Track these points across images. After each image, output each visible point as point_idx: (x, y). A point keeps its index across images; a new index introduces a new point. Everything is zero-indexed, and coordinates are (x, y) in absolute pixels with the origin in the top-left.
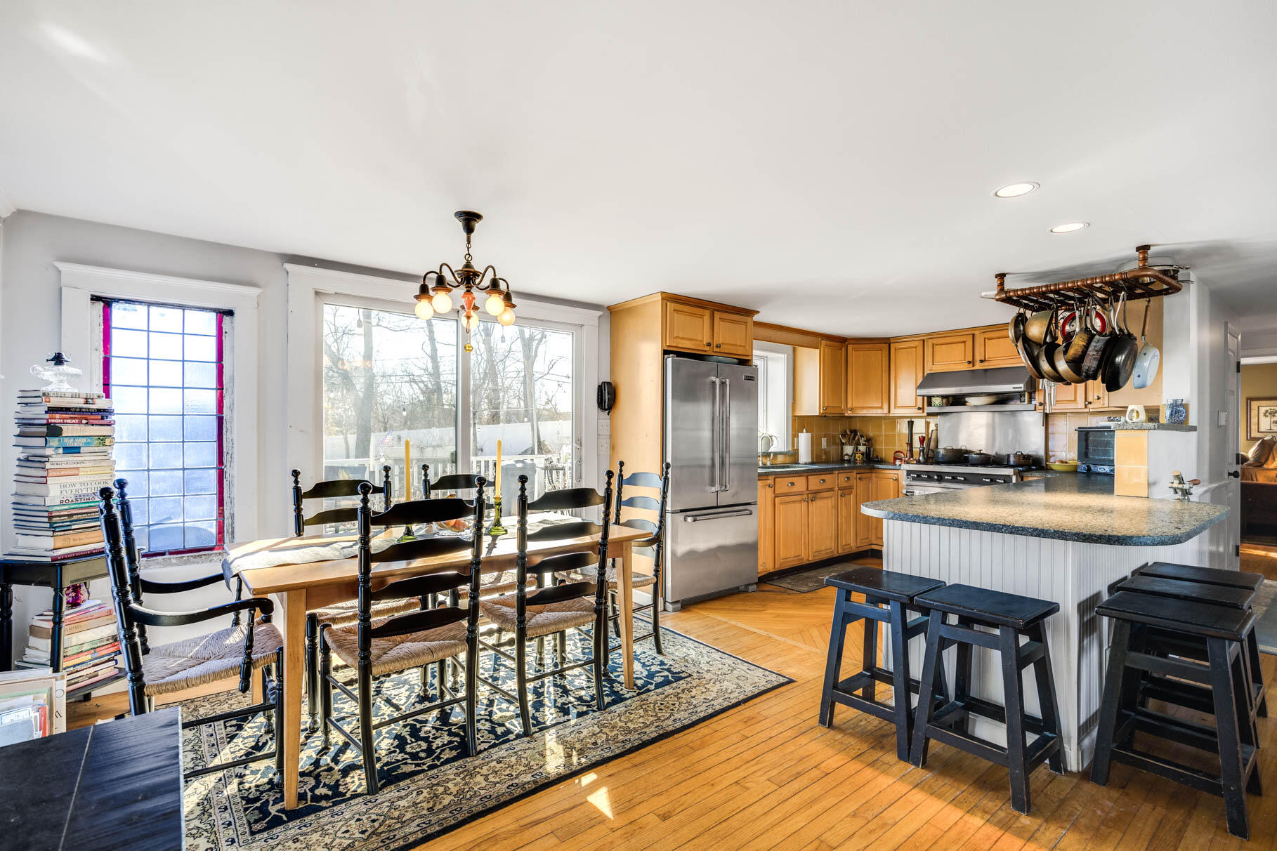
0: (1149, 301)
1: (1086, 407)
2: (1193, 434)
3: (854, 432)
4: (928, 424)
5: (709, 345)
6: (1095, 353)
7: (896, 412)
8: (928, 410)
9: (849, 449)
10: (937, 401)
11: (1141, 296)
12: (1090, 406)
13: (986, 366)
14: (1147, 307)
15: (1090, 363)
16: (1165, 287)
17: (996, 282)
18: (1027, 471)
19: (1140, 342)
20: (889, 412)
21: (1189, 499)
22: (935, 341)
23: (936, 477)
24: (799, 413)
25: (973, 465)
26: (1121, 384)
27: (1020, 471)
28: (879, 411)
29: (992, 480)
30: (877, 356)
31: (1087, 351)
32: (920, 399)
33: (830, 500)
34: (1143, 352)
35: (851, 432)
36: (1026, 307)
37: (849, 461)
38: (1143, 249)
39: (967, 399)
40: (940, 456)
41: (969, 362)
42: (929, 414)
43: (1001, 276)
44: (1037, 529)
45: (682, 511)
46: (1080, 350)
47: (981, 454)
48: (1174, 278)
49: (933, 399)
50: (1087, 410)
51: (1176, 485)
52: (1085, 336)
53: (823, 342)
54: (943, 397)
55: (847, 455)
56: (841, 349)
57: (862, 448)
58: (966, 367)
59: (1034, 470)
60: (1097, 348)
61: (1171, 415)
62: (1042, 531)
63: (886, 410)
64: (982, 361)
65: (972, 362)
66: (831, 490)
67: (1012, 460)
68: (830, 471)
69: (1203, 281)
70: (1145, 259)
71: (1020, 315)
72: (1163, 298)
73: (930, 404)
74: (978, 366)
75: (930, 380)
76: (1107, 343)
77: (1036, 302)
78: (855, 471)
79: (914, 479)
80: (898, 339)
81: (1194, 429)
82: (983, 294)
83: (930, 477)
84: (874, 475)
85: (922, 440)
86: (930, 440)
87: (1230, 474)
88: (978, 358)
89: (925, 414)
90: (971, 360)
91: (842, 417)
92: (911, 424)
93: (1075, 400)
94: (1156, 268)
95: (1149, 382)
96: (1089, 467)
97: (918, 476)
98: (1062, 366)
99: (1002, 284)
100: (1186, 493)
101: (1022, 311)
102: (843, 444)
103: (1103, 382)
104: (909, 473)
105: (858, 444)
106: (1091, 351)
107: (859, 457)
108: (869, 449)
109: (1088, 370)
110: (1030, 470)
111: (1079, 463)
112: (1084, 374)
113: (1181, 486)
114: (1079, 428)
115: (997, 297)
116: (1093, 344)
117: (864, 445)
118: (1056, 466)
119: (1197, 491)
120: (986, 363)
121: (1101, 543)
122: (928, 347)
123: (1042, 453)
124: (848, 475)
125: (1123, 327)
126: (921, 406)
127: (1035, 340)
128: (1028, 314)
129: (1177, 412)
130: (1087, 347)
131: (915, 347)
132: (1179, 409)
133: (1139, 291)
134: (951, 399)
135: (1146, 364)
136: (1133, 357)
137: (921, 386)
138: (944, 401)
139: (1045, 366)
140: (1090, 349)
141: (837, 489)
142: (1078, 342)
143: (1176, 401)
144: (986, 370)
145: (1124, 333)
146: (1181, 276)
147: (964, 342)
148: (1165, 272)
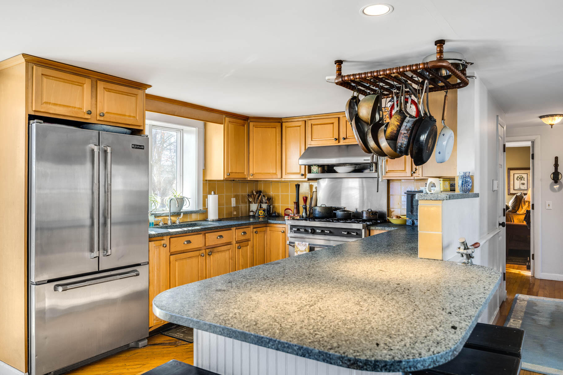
0: (447, 92)
1: (412, 176)
2: (477, 200)
3: (259, 192)
4: (311, 187)
5: (89, 113)
6: (406, 132)
7: (286, 177)
8: (309, 176)
9: (254, 207)
10: (315, 169)
11: (442, 88)
12: (414, 175)
13: (347, 142)
14: (446, 96)
15: (402, 141)
16: (459, 81)
17: (335, 67)
18: (373, 225)
19: (439, 124)
20: (282, 177)
21: (472, 262)
22: (313, 122)
23: (310, 231)
24: (208, 178)
25: (338, 220)
26: (424, 159)
27: (368, 226)
28: (274, 177)
29: (348, 233)
30: (272, 133)
31: (400, 130)
32: (303, 167)
33: (228, 252)
34: (442, 133)
35: (257, 192)
36: (360, 91)
37: (254, 217)
38: (440, 43)
39: (335, 168)
40: (317, 212)
41: (336, 139)
42: (309, 179)
43: (339, 63)
44: (302, 347)
45: (50, 281)
46: (395, 129)
47: (345, 211)
48: (463, 71)
49: (312, 168)
50: (412, 178)
51: (462, 250)
52: (399, 117)
53: (227, 119)
54: (319, 166)
55: (252, 211)
56: (244, 126)
57: (264, 206)
58: (334, 143)
59: (379, 223)
60: (407, 128)
61: (462, 184)
62: (307, 350)
63: (279, 176)
64: (344, 139)
65: (338, 139)
66: (229, 244)
67: (365, 216)
68: (228, 228)
69: (484, 81)
70: (441, 52)
71: (354, 98)
72: (457, 91)
73: (310, 171)
74: (342, 143)
75: (310, 152)
76: (415, 124)
77: (368, 88)
78: (252, 227)
79: (295, 232)
80: (289, 119)
81: (477, 195)
82: (327, 78)
83: (306, 230)
84: (268, 228)
85: (305, 199)
86: (311, 198)
87: (500, 224)
88: (342, 135)
89: (306, 179)
90: (337, 137)
91: (244, 181)
92: (298, 186)
93: (405, 170)
94: (450, 61)
95: (447, 158)
96: (413, 221)
97: (298, 230)
98: (384, 144)
99: (339, 70)
100: (469, 256)
101: (356, 94)
102: (250, 202)
103: (412, 157)
104: (292, 227)
105: (261, 202)
106: (403, 131)
107: (261, 213)
108: (269, 206)
109: (401, 146)
110: (375, 224)
111: (407, 219)
112: (398, 150)
113: (465, 251)
114: (408, 192)
115: (336, 81)
116: (405, 124)
117: (266, 203)
118: (394, 220)
119: (477, 253)
120: (347, 141)
121: (366, 370)
122: (308, 127)
123: (385, 209)
124: (245, 230)
125: (427, 111)
126: (304, 173)
127: (364, 120)
128: (361, 97)
129: (466, 182)
130: (400, 127)
131: (300, 126)
132: (467, 180)
133: (441, 84)
134: (326, 168)
135: (445, 143)
136: (433, 136)
137: (302, 157)
138: (319, 168)
139: (372, 144)
140: (402, 128)
141: (234, 242)
142: (394, 122)
143: (465, 173)
144: (348, 146)
145: (427, 116)
146: (468, 72)
147: (333, 123)
148: (456, 66)
